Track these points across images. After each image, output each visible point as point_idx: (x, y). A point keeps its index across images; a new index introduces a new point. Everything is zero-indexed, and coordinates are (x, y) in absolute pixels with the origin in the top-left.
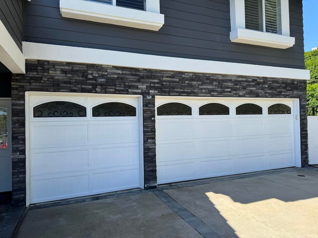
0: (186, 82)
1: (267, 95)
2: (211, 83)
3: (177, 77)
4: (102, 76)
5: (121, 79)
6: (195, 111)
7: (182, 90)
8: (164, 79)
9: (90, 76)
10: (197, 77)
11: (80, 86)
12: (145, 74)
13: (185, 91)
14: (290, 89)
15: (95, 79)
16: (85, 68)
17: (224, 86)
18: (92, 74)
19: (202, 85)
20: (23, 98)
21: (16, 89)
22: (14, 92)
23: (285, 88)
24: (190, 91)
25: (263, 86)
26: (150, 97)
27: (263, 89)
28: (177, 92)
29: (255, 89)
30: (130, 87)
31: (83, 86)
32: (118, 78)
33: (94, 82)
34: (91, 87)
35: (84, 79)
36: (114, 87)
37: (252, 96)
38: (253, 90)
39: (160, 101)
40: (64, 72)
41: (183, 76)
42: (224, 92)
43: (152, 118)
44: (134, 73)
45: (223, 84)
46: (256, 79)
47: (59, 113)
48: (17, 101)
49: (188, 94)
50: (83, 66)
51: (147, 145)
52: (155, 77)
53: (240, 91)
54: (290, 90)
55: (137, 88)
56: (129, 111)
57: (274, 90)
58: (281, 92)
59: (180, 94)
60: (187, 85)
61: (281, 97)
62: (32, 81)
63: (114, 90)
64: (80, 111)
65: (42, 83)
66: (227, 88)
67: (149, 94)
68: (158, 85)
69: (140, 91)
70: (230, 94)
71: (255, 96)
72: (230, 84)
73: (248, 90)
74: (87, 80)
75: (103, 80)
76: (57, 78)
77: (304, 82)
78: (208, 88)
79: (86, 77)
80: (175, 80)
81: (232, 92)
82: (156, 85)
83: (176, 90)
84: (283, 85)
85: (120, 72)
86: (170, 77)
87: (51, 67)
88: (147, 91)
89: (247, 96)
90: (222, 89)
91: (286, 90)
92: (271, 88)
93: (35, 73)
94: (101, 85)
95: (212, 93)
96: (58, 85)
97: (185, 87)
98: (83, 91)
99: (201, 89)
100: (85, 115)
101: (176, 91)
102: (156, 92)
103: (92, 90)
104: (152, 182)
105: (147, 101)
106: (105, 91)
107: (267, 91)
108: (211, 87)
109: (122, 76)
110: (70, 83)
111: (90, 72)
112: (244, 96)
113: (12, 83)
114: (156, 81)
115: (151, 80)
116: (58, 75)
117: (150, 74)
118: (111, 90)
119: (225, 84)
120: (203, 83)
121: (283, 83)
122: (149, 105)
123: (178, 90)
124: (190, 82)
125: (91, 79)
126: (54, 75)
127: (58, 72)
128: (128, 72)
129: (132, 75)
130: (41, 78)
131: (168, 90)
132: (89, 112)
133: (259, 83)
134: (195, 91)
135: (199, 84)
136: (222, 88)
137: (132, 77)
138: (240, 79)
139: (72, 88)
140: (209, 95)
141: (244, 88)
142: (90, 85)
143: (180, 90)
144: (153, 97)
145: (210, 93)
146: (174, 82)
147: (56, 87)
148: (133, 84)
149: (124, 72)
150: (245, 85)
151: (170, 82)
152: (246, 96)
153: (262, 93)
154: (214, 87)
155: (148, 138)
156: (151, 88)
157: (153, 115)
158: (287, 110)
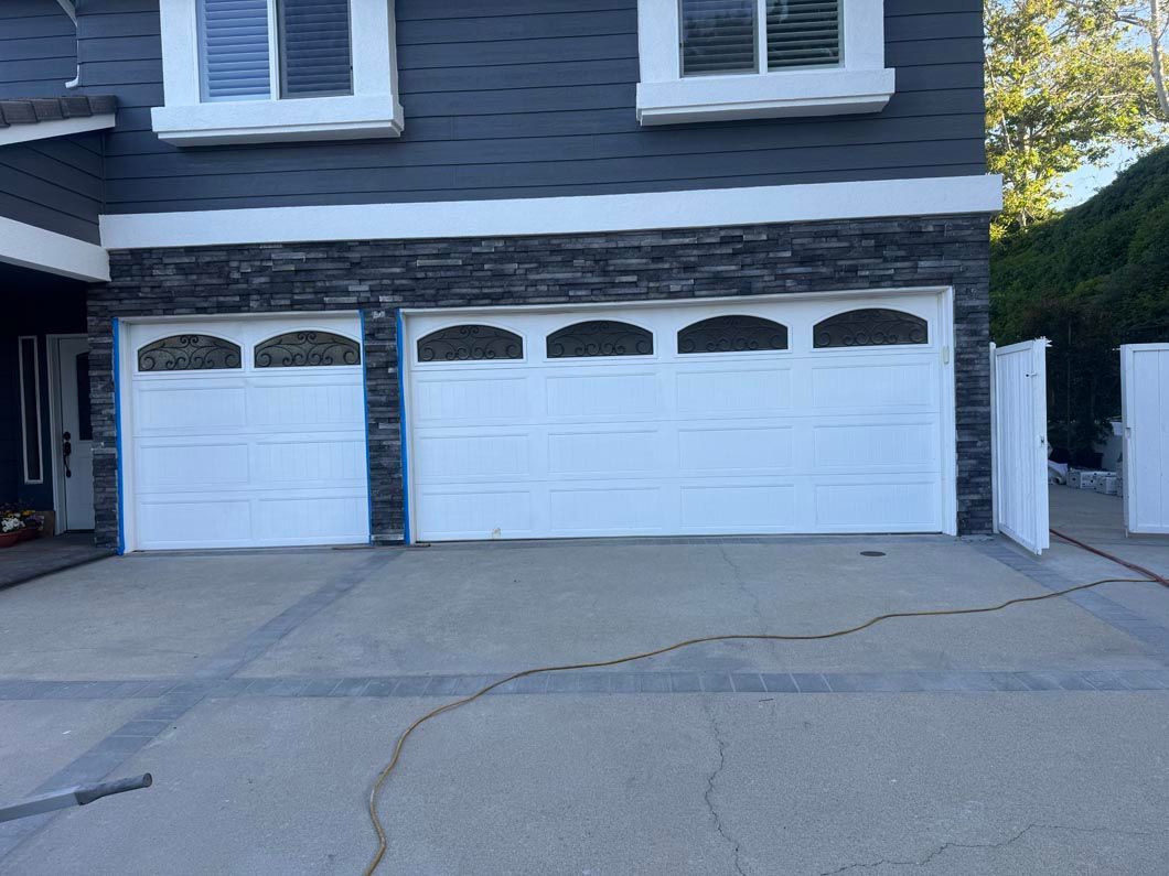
0: (486, 267)
1: (789, 283)
2: (566, 264)
3: (457, 255)
4: (261, 271)
5: (304, 273)
6: (535, 347)
7: (476, 291)
8: (419, 263)
9: (236, 275)
11: (215, 299)
12: (366, 254)
13: (486, 291)
14: (902, 253)
15: (246, 277)
16: (223, 256)
17: (611, 268)
18: (238, 268)
19: (536, 270)
21: (95, 314)
22: (92, 321)
23: (874, 252)
24: (500, 290)
25: (771, 255)
26: (382, 314)
27: (770, 264)
28: (462, 296)
29: (733, 268)
30: (327, 292)
31: (221, 299)
32: (297, 271)
33: (245, 286)
34: (237, 299)
35: (221, 281)
36: (288, 296)
37: (722, 292)
38: (726, 271)
39: (422, 324)
40: (180, 269)
41: (475, 250)
42: (614, 285)
43: (387, 367)
44: (336, 255)
45: (611, 262)
46: (738, 233)
47: (187, 361)
48: (98, 339)
49: (495, 299)
50: (220, 253)
51: (376, 437)
52: (393, 260)
53: (670, 279)
54: (904, 259)
55: (347, 293)
56: (341, 353)
57: (820, 263)
58: (854, 270)
59: (470, 301)
60: (489, 273)
61: (851, 286)
62: (123, 295)
63: (288, 302)
65: (141, 298)
66: (626, 272)
67: (377, 305)
68: (404, 282)
69: (353, 299)
70: (635, 291)
71: (735, 290)
72: (634, 261)
73: (706, 275)
74: (228, 285)
75: (263, 280)
76: (168, 284)
77: (979, 220)
78: (557, 280)
79: (228, 277)
80: (450, 262)
81: (644, 284)
82: (397, 282)
83: (458, 291)
84: (864, 243)
85: (301, 255)
86: (436, 256)
87: (155, 261)
88: (372, 300)
89: (704, 293)
90: (607, 279)
91: (881, 260)
92: (804, 258)
93: (129, 279)
94: (259, 292)
95: (571, 293)
96: (170, 300)
97: (479, 279)
99: (534, 284)
100: (238, 365)
101: (456, 295)
102: (397, 298)
103: (241, 306)
104: (391, 531)
105: (375, 325)
107: (789, 271)
108: (569, 275)
109: (306, 267)
110: (193, 294)
111: (234, 264)
113: (89, 303)
114: (398, 270)
115: (384, 270)
116: (173, 280)
117: (380, 253)
118: (283, 302)
119: (619, 261)
120: (542, 265)
121: (864, 236)
122: (381, 336)
123: (464, 291)
124: (499, 266)
125: (237, 281)
126: (162, 278)
127: (169, 272)
128: (321, 255)
129: (333, 260)
130: (138, 288)
131: (432, 292)
132: (248, 356)
133: (751, 248)
134: (516, 289)
135: (527, 270)
136: (605, 273)
137: (330, 265)
138: (674, 241)
139: (199, 305)
140: (563, 299)
141: (688, 268)
142: (235, 295)
143: (469, 291)
144: (392, 312)
145: (564, 292)
146: (448, 268)
147: (167, 304)
148: (335, 283)
149: (312, 255)
150: (692, 259)
151: (434, 268)
152: (697, 293)
153: (766, 278)
154: (579, 274)
155: (378, 420)
156: (383, 290)
157: (396, 361)
158: (911, 330)
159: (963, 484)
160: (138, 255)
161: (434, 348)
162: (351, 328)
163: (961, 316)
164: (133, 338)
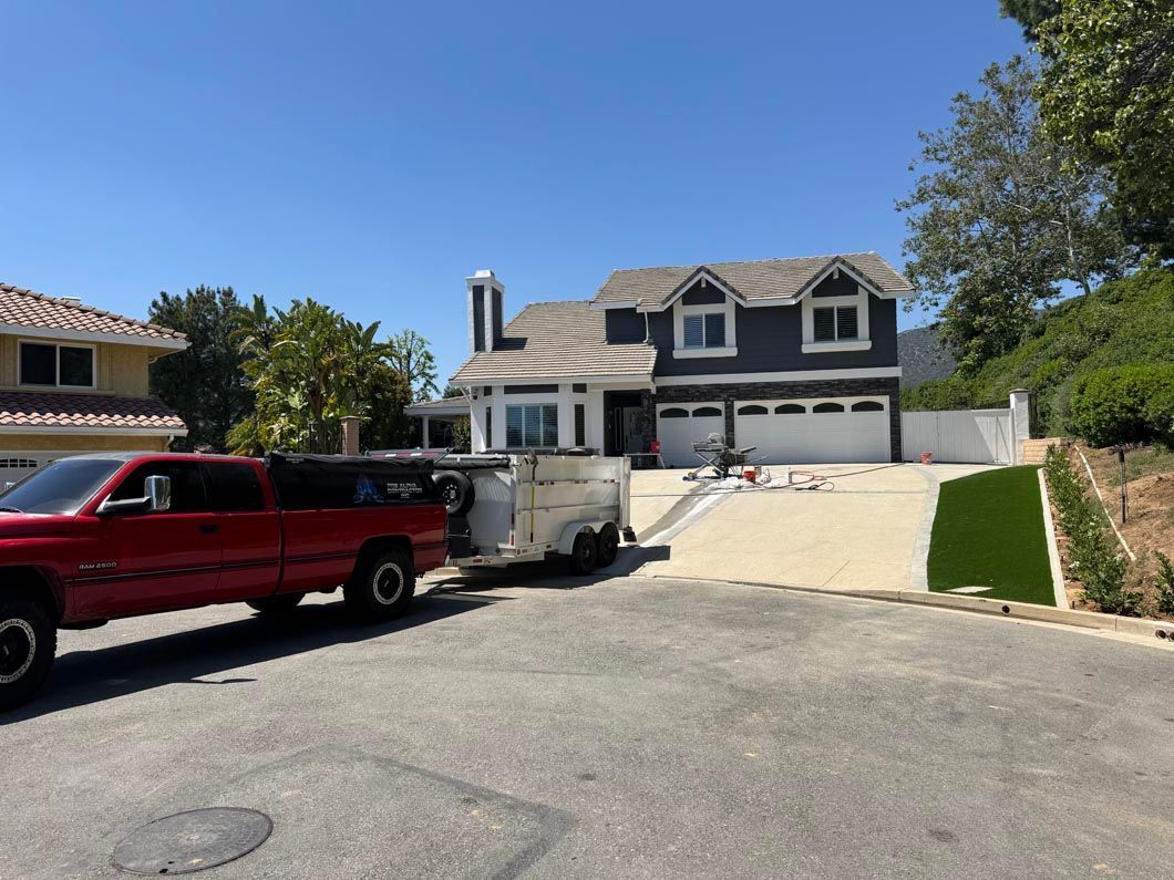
1: (844, 394)
2: (783, 389)
3: (752, 387)
4: (698, 391)
5: (710, 392)
6: (771, 411)
8: (741, 389)
9: (690, 392)
10: (768, 385)
11: (685, 399)
12: (726, 387)
13: (759, 396)
15: (693, 393)
16: (688, 388)
17: (795, 390)
19: (773, 391)
20: (654, 407)
23: (868, 386)
25: (840, 387)
26: (730, 403)
27: (839, 389)
29: (829, 390)
30: (717, 397)
32: (707, 392)
33: (693, 395)
34: (691, 398)
35: (686, 394)
37: (825, 397)
39: (739, 405)
40: (676, 391)
43: (731, 417)
44: (718, 388)
45: (794, 388)
46: (829, 381)
47: (673, 415)
48: (652, 409)
49: (761, 398)
50: (686, 387)
51: (728, 436)
52: (734, 389)
53: (812, 393)
54: (876, 388)
55: (721, 397)
56: (717, 412)
57: (853, 389)
59: (754, 399)
60: (760, 391)
61: (861, 395)
62: (660, 397)
63: (704, 399)
64: (684, 413)
65: (664, 398)
66: (799, 391)
68: (736, 394)
69: (723, 399)
70: (801, 396)
71: (829, 396)
72: (801, 388)
73: (822, 392)
74: (689, 395)
75: (698, 394)
76: (672, 395)
77: (896, 379)
78: (780, 393)
79: (688, 393)
81: (804, 394)
82: (734, 394)
83: (751, 396)
85: (709, 388)
86: (746, 387)
88: (728, 399)
89: (820, 397)
90: (795, 393)
91: (870, 388)
92: (848, 388)
93: (662, 393)
94: (697, 397)
98: (686, 401)
100: (688, 416)
102: (734, 398)
103: (692, 401)
105: (728, 406)
106: (699, 401)
107: (846, 391)
108: (783, 392)
109: (710, 390)
110: (677, 397)
111: (691, 390)
112: (816, 397)
114: (735, 391)
115: (731, 391)
116: (672, 393)
117: (729, 387)
119: (797, 388)
120: (775, 390)
121: (863, 383)
122: (729, 408)
123: (753, 396)
124: (763, 390)
125: (691, 394)
126: (670, 393)
128: (714, 388)
130: (664, 395)
131: (744, 396)
132: (690, 414)
133: (833, 385)
135: (771, 390)
136: (792, 391)
137: (716, 390)
138: (811, 383)
139: (679, 400)
141: (817, 390)
143: (756, 396)
144: (733, 402)
145: (781, 397)
146: (749, 390)
147: (672, 400)
148: (718, 394)
149: (712, 388)
150: (817, 388)
151: (745, 391)
152: (818, 397)
153: (838, 393)
154: (786, 392)
155: (728, 431)
156: (730, 396)
157: (733, 415)
158: (879, 407)
159: (893, 448)
160: (664, 387)
161: (743, 411)
162: (719, 405)
163: (891, 403)
164: (660, 407)
